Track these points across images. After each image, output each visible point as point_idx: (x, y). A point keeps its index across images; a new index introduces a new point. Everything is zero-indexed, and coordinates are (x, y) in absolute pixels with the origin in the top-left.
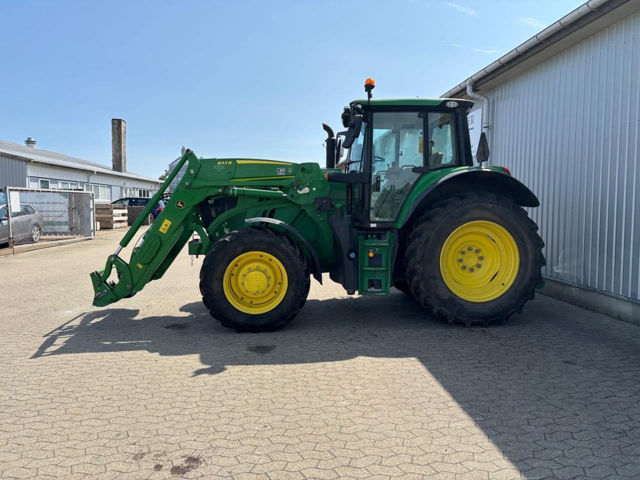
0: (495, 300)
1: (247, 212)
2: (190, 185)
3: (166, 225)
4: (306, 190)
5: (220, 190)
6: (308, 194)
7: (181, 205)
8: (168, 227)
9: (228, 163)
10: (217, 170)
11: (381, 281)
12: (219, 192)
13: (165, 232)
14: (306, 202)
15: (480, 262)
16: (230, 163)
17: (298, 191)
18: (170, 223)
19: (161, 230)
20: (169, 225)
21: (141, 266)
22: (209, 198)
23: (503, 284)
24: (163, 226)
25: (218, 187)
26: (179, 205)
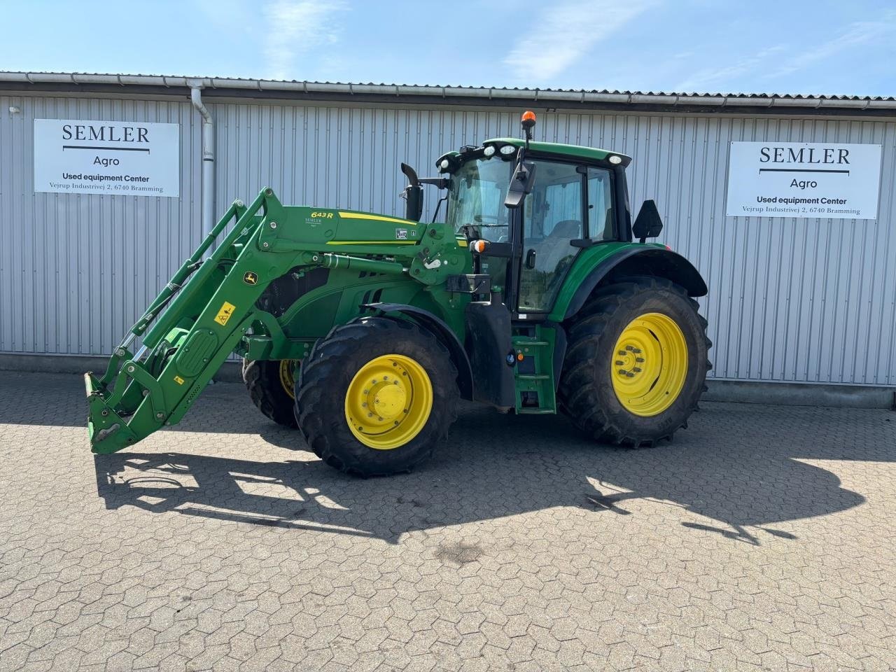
0: (663, 413)
1: (342, 292)
2: (271, 247)
3: (226, 312)
4: (436, 264)
5: (315, 258)
6: (437, 270)
7: (253, 280)
8: (229, 316)
9: (327, 216)
10: (310, 225)
11: (536, 392)
12: (313, 261)
13: (223, 323)
14: (435, 281)
15: (638, 365)
16: (330, 215)
17: (426, 265)
18: (233, 308)
19: (217, 319)
20: (231, 312)
21: (180, 381)
22: (296, 269)
23: (667, 393)
24: (221, 313)
25: (311, 253)
26: (249, 278)
